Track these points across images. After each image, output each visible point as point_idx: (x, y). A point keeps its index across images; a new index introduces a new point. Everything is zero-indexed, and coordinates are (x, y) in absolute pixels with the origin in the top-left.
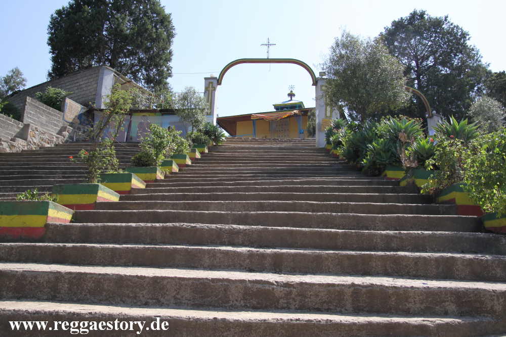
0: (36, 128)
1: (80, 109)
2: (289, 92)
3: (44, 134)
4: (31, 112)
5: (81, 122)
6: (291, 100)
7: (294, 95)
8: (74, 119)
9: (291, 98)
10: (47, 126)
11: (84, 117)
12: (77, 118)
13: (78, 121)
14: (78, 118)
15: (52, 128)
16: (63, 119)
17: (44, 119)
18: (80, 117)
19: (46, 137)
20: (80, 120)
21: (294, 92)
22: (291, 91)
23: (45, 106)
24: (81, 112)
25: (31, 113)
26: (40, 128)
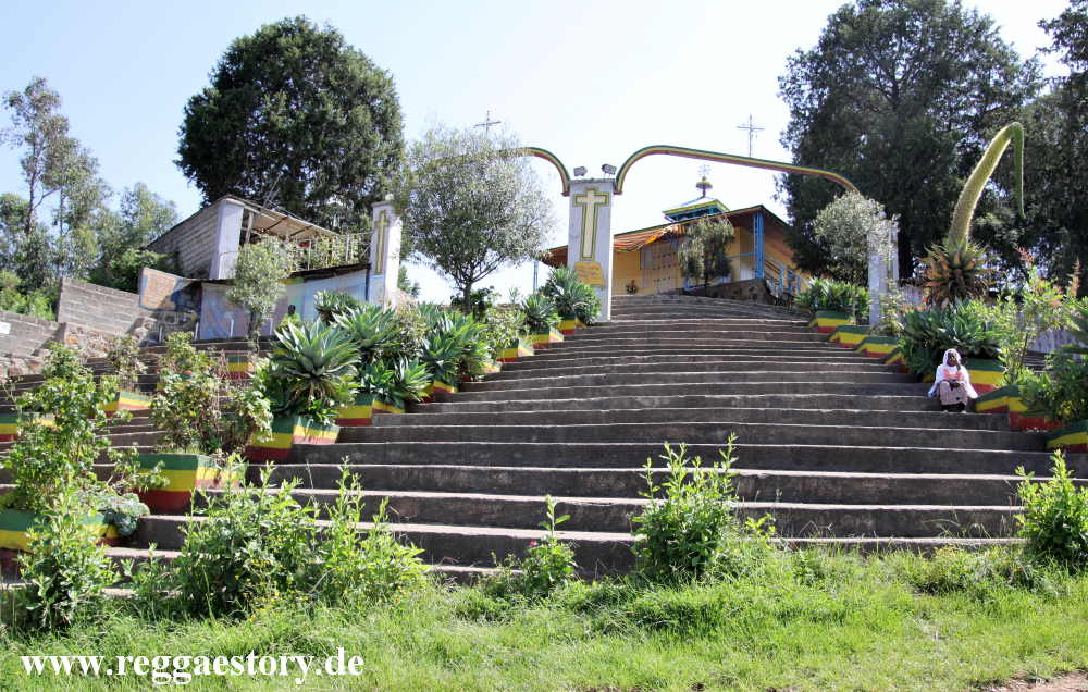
0: (79, 328)
1: (174, 284)
2: (700, 180)
3: (95, 335)
4: (73, 301)
5: (177, 306)
6: (704, 196)
7: (710, 186)
8: (164, 302)
9: (704, 193)
10: (107, 321)
11: (184, 298)
12: (169, 300)
13: (173, 305)
14: (172, 300)
15: (117, 323)
16: (140, 306)
17: (99, 310)
18: (175, 296)
19: (101, 340)
20: (176, 302)
21: (708, 180)
22: (704, 179)
23: (100, 287)
24: (179, 288)
25: (72, 304)
26: (86, 328)
